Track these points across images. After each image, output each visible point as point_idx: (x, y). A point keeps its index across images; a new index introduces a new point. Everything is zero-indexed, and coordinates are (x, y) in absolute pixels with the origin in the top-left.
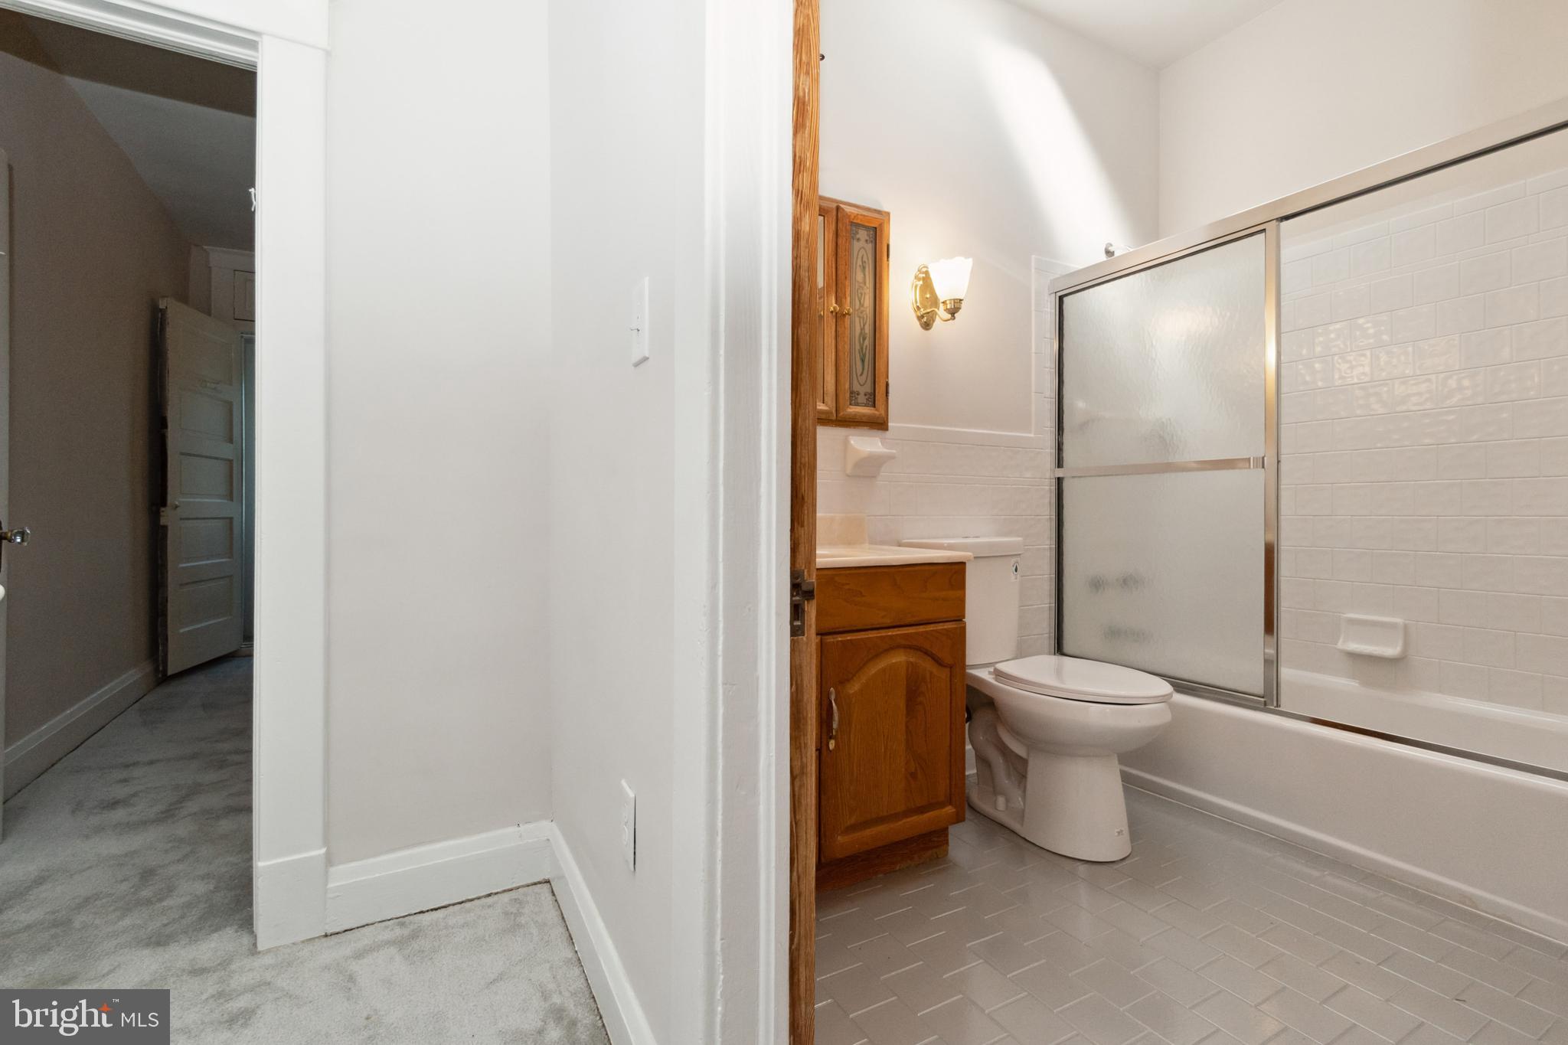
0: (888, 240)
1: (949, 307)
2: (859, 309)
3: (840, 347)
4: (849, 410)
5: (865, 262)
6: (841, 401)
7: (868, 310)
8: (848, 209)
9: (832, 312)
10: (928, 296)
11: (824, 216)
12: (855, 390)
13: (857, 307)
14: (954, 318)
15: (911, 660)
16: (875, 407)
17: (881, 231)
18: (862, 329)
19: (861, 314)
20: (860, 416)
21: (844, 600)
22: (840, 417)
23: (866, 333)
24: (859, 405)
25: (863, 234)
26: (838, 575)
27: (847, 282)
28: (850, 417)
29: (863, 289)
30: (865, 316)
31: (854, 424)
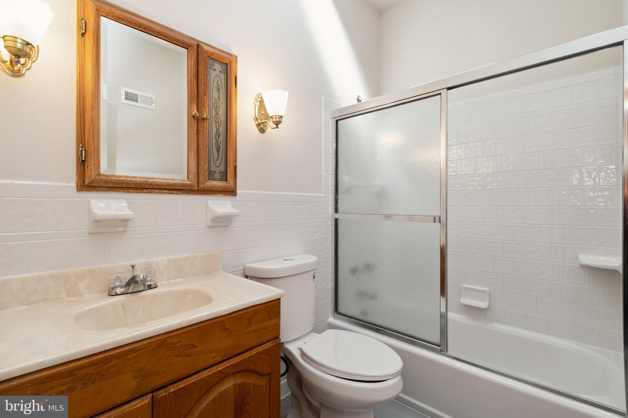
0: (236, 73)
1: (274, 120)
2: (216, 116)
3: (200, 141)
4: (207, 184)
5: (220, 85)
6: (201, 177)
7: (222, 118)
8: (206, 48)
9: (194, 117)
10: (263, 112)
11: (187, 49)
12: (212, 169)
13: (214, 115)
14: (278, 128)
15: (239, 381)
16: (227, 181)
17: (231, 67)
18: (218, 130)
19: (217, 119)
20: (216, 188)
21: (177, 356)
22: (201, 188)
23: (221, 133)
24: (216, 179)
25: (217, 66)
26: (168, 338)
27: (205, 97)
28: (208, 188)
29: (218, 103)
30: (220, 121)
31: (212, 192)
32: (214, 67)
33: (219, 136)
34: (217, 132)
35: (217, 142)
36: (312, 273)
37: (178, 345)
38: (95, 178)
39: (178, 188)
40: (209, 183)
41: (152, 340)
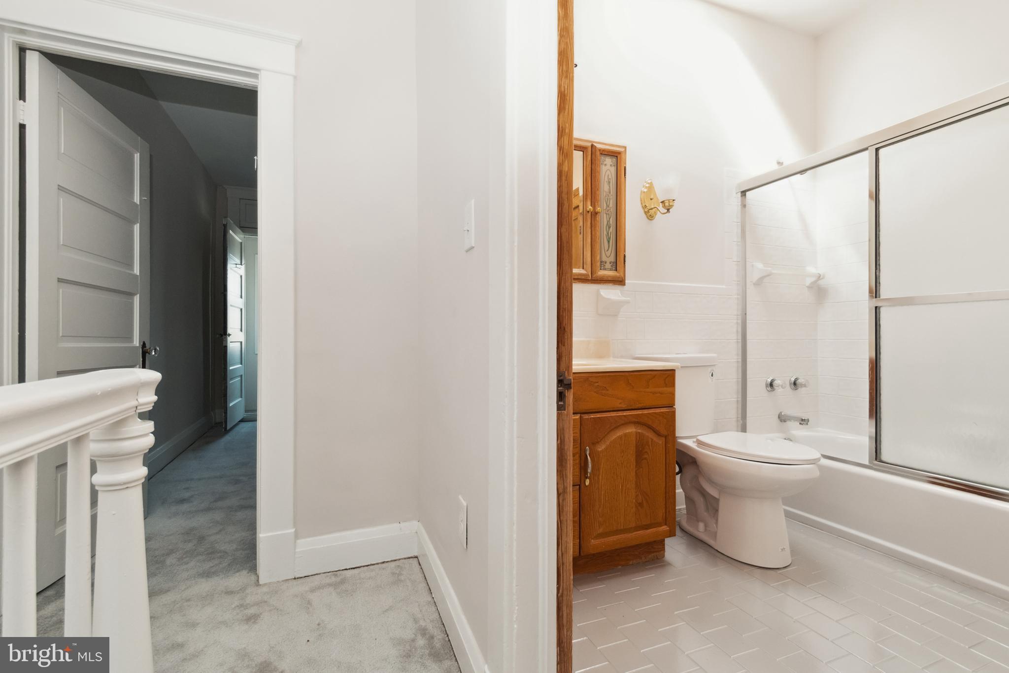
0: (626, 164)
1: (665, 204)
2: (607, 209)
3: (594, 233)
4: (600, 273)
5: (610, 179)
6: (595, 267)
7: (612, 210)
8: (599, 146)
9: (589, 212)
10: (652, 198)
11: (583, 152)
12: (604, 260)
13: (605, 208)
14: (669, 212)
15: (639, 431)
16: (616, 271)
17: (621, 158)
18: (608, 221)
19: (608, 212)
20: (607, 277)
21: (595, 392)
22: (594, 278)
23: (611, 224)
24: (607, 269)
25: (609, 161)
26: (591, 377)
27: (598, 192)
28: (600, 278)
29: (609, 196)
30: (610, 213)
31: (603, 282)
32: (605, 163)
33: (609, 228)
34: (607, 224)
35: (608, 234)
36: (710, 369)
37: (597, 384)
39: (576, 277)
41: (582, 375)
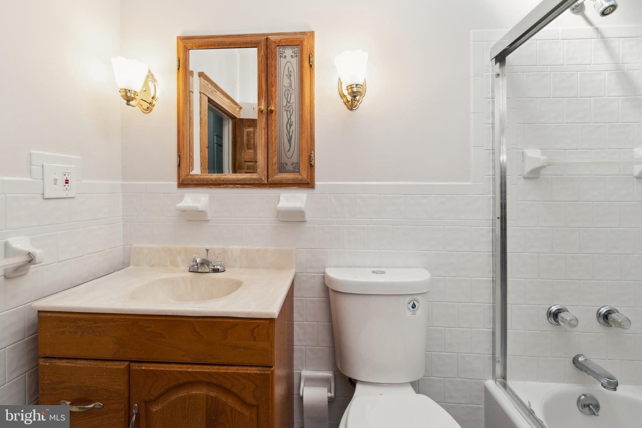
2: (287, 105)
4: (277, 177)
5: (291, 71)
6: (271, 171)
8: (273, 38)
11: (258, 47)
12: (283, 161)
13: (285, 104)
15: (212, 394)
16: (299, 172)
19: (288, 108)
20: (287, 180)
21: (147, 339)
22: (270, 182)
23: (293, 121)
24: (287, 172)
25: (289, 52)
28: (278, 181)
29: (289, 90)
30: (291, 110)
31: (284, 185)
32: (284, 55)
33: (291, 126)
34: (288, 122)
35: (289, 133)
36: (409, 299)
37: (148, 330)
38: (184, 177)
39: (248, 182)
40: (278, 175)
